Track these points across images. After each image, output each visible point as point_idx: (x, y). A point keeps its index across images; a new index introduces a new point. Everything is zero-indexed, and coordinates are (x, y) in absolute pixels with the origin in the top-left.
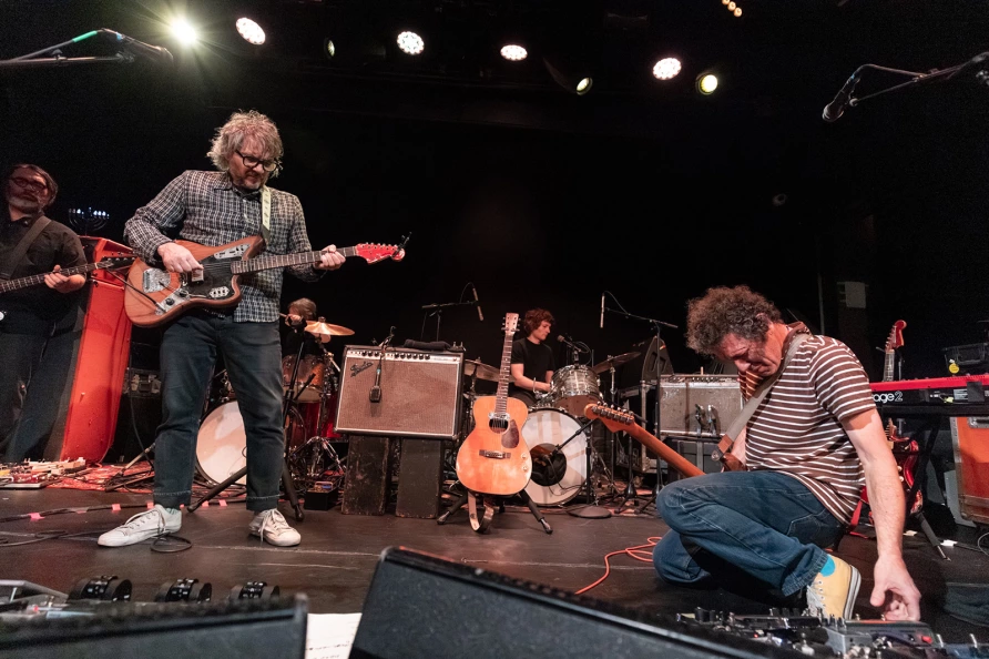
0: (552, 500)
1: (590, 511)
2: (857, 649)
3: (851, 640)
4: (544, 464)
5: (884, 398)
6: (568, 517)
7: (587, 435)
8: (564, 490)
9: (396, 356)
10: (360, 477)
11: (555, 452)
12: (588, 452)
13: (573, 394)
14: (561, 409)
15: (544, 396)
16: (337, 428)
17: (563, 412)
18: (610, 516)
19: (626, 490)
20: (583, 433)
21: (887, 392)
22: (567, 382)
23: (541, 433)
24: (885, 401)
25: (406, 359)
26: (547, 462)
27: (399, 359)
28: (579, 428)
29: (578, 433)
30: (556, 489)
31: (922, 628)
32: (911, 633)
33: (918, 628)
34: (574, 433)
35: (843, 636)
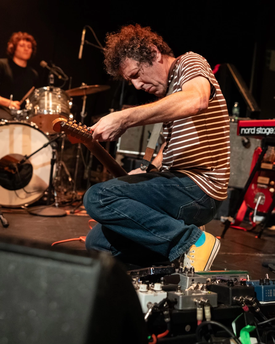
0: (16, 202)
1: (48, 211)
2: (195, 285)
3: (193, 280)
4: (13, 173)
5: (268, 131)
6: (28, 215)
7: (53, 148)
8: (28, 193)
11: (23, 161)
12: (53, 162)
13: (46, 113)
14: (32, 124)
17: (34, 127)
18: (65, 215)
20: (49, 146)
21: (270, 127)
22: (42, 101)
23: (12, 144)
24: (268, 134)
26: (15, 170)
28: (46, 141)
29: (45, 146)
30: (21, 193)
31: (243, 274)
32: (236, 277)
33: (241, 274)
34: (41, 146)
35: (188, 278)
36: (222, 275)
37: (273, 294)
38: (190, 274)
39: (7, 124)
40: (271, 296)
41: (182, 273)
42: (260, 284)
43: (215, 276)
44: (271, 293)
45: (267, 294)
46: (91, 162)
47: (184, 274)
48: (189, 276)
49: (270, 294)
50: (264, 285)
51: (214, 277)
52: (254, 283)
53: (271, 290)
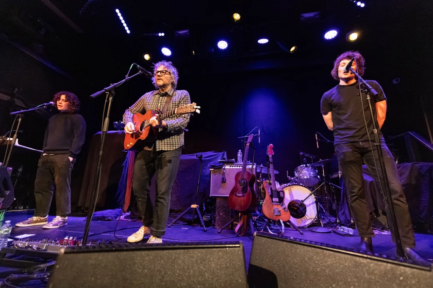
0: (301, 225)
1: (320, 230)
4: (296, 209)
7: (315, 195)
9: (230, 166)
10: (221, 214)
11: (301, 204)
12: (316, 202)
13: (306, 178)
14: (301, 184)
15: (292, 178)
16: (210, 195)
17: (302, 186)
18: (330, 232)
19: (336, 220)
20: (313, 195)
22: (302, 172)
25: (234, 167)
26: (297, 207)
27: (231, 167)
28: (310, 192)
30: (303, 220)
34: (309, 195)
39: (289, 186)
46: (336, 201)
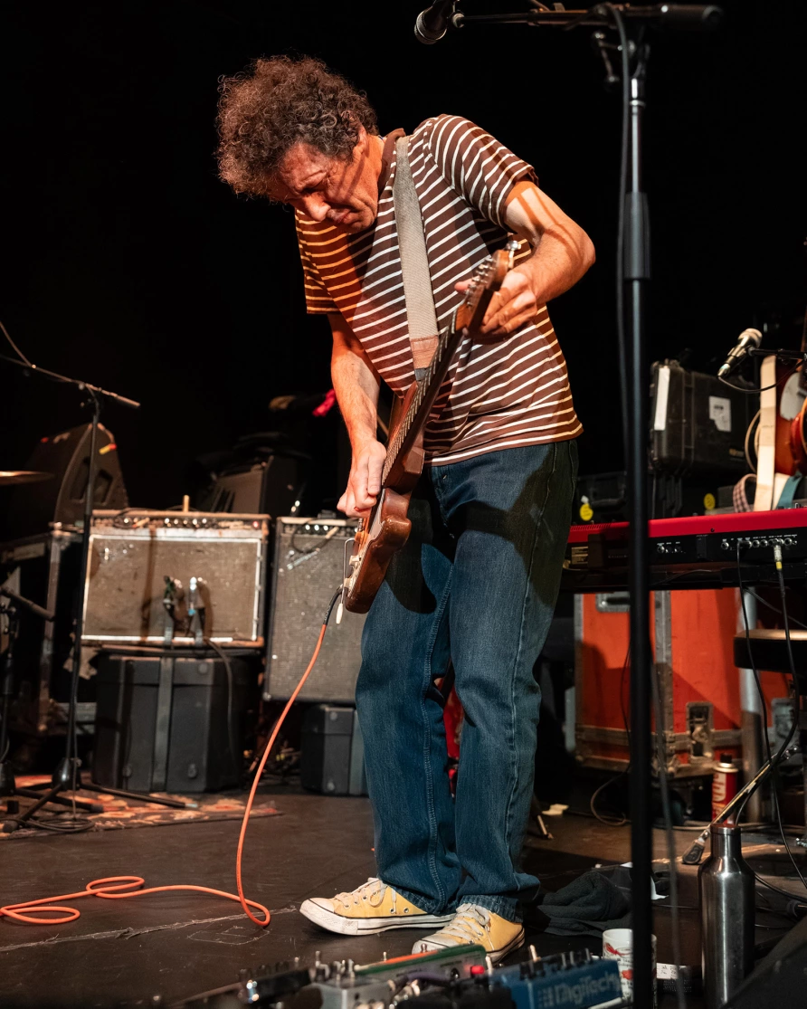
3: (357, 997)
31: (472, 954)
32: (456, 966)
33: (468, 955)
35: (345, 992)
36: (422, 966)
37: (554, 999)
38: (346, 981)
40: (551, 1004)
41: (325, 980)
42: (522, 979)
43: (402, 971)
44: (550, 997)
45: (542, 1002)
47: (331, 982)
48: (345, 987)
49: (548, 1001)
50: (532, 977)
51: (402, 974)
52: (506, 975)
53: (550, 990)
